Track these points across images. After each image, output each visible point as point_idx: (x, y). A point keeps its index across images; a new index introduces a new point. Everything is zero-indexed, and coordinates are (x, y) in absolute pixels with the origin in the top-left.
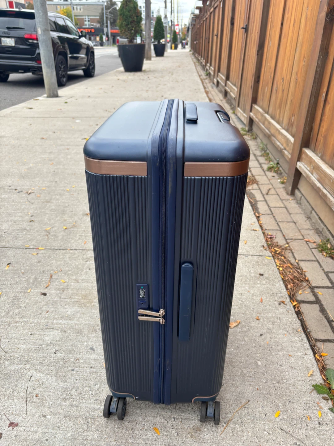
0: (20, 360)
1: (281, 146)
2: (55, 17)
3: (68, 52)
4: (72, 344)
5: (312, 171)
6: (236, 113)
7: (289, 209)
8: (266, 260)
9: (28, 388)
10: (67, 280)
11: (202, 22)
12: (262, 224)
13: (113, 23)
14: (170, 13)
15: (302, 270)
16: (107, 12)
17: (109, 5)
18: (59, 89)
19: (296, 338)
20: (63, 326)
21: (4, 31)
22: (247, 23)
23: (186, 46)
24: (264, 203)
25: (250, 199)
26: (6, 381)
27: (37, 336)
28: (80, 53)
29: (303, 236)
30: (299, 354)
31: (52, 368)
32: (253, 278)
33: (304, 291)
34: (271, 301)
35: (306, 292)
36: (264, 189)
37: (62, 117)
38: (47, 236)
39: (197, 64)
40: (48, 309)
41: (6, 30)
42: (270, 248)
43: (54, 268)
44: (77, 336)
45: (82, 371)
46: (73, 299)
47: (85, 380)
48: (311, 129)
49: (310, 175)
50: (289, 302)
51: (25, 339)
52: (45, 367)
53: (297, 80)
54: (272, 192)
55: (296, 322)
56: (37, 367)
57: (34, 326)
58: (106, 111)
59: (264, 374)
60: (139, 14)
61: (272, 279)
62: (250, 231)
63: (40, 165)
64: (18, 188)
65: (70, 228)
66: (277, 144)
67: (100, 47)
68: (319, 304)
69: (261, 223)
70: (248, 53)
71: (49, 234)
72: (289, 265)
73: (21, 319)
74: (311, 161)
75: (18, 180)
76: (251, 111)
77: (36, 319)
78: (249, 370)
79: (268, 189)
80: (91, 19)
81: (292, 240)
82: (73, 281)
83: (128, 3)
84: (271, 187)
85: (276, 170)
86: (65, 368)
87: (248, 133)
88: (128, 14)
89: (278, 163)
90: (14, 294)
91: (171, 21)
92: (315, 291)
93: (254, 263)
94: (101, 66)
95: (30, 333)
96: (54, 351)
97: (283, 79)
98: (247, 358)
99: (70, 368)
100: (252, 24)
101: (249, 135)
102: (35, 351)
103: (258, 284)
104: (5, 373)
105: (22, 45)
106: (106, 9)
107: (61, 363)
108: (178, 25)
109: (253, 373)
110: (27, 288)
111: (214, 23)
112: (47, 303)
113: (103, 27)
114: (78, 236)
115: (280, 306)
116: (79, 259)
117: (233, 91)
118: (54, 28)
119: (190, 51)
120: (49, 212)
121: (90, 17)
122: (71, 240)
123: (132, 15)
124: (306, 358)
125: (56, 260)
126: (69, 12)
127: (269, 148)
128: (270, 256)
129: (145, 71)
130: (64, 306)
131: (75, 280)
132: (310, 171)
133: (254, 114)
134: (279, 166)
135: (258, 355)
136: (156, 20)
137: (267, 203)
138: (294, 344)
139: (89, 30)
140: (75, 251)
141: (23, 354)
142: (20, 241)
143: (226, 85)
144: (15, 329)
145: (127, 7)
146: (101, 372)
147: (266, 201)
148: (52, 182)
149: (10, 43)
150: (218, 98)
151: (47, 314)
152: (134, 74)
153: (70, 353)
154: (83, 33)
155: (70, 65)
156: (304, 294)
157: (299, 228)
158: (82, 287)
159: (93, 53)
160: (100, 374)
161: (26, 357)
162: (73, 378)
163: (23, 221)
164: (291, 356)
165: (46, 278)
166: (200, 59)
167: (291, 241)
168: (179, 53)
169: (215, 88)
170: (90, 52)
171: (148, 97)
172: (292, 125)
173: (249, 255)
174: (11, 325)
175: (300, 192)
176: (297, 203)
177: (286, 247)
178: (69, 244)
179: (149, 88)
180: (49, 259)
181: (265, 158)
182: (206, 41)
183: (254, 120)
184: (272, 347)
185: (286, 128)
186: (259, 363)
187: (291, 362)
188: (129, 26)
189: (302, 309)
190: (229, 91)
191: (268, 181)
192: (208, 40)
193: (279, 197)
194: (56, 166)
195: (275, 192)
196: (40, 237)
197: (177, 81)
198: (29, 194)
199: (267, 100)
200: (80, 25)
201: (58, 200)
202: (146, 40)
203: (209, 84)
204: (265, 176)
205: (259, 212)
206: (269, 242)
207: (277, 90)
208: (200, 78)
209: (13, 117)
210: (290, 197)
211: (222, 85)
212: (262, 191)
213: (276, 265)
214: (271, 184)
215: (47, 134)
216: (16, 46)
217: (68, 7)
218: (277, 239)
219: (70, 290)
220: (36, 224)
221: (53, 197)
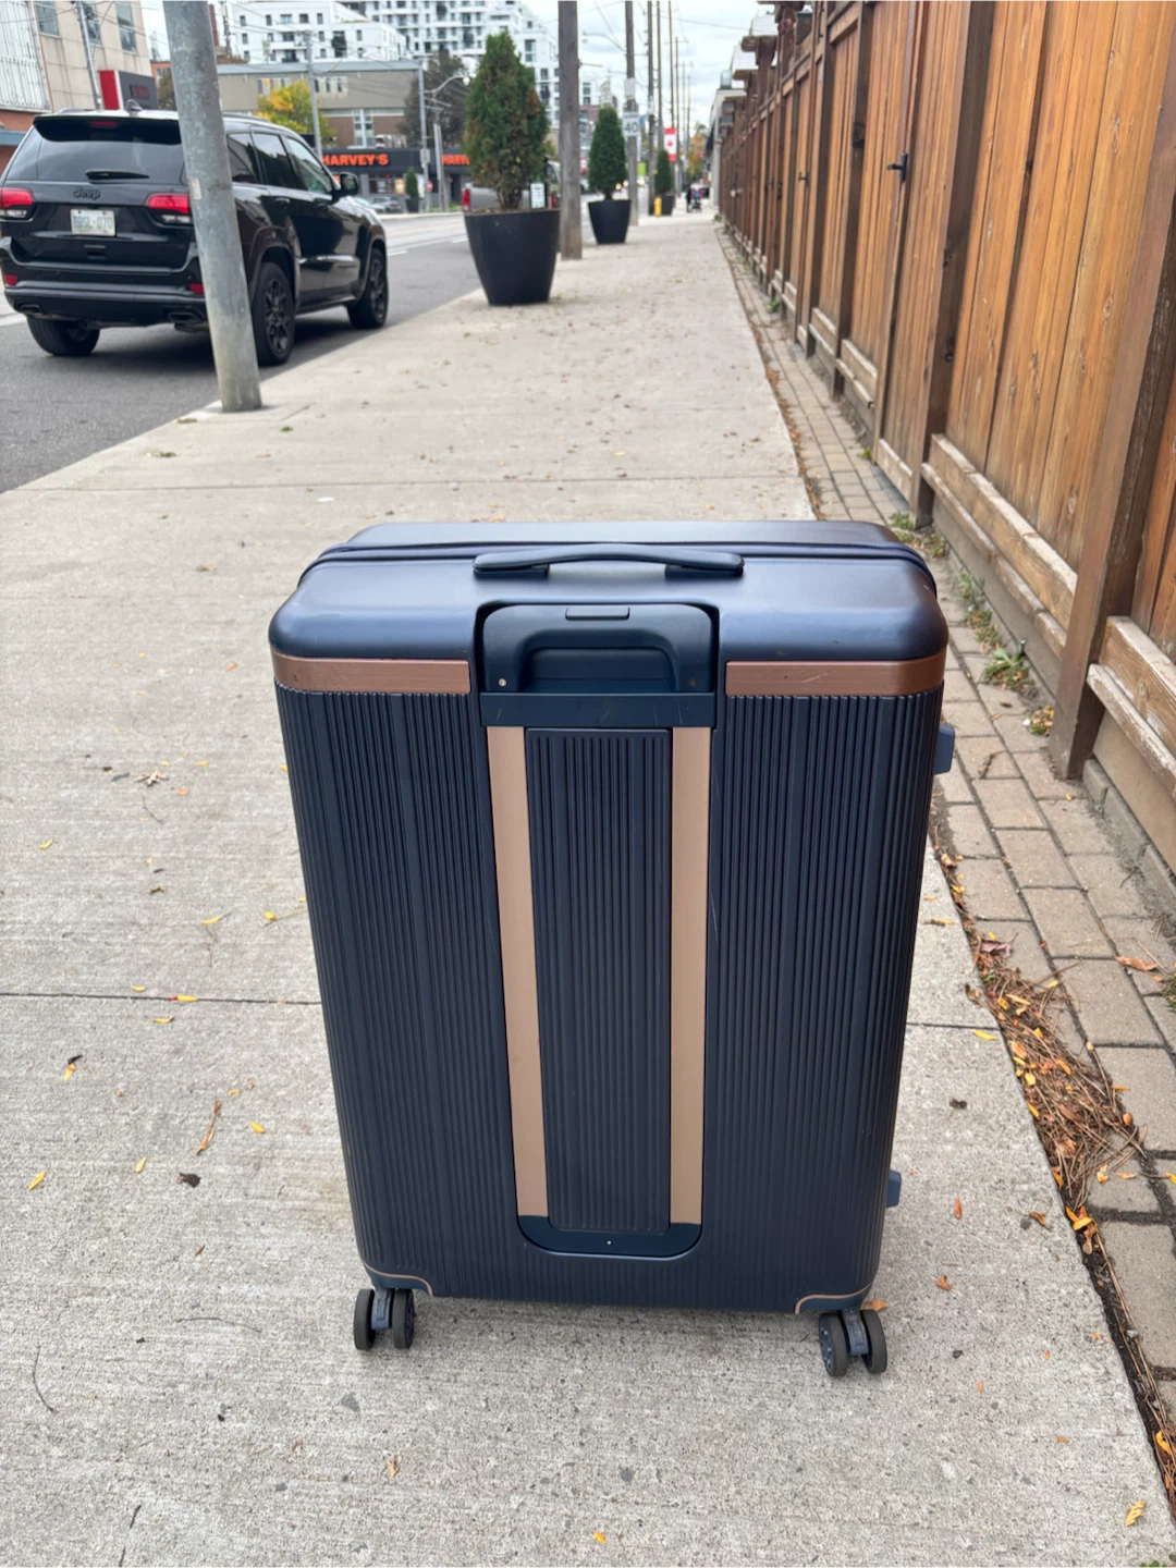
0: (102, 1442)
1: (1031, 598)
2: (250, 133)
3: (297, 251)
4: (281, 1382)
5: (1143, 704)
6: (873, 455)
7: (1060, 836)
8: (977, 1046)
9: (124, 1551)
10: (271, 1125)
11: (755, 125)
12: (965, 899)
13: (450, 133)
14: (646, 90)
15: (1110, 1083)
16: (430, 95)
17: (438, 71)
18: (263, 378)
19: (1086, 1368)
20: (253, 1307)
21: (80, 188)
22: (908, 151)
23: (704, 202)
24: (973, 809)
26: (51, 1526)
27: (159, 1346)
28: (337, 250)
29: (1112, 944)
30: (1096, 1432)
31: (210, 1478)
32: (930, 1118)
33: (1114, 1169)
34: (995, 1211)
35: (1125, 1176)
36: (974, 755)
37: (270, 486)
38: (208, 947)
39: (741, 267)
40: (202, 1241)
41: (87, 184)
42: (993, 993)
43: (228, 1075)
44: (299, 1348)
45: (312, 1491)
46: (291, 1200)
47: (322, 1528)
48: (1137, 551)
49: (1137, 718)
50: (1058, 1217)
51: (118, 1360)
52: (185, 1475)
53: (1083, 367)
54: (1002, 766)
55: (1087, 1299)
56: (156, 1472)
57: (153, 1306)
58: (423, 457)
59: (964, 1517)
60: (538, 109)
61: (997, 1122)
62: (921, 927)
63: (191, 670)
64: (115, 763)
65: (288, 917)
66: (1016, 588)
67: (406, 215)
68: (1170, 1224)
69: (961, 894)
70: (913, 252)
71: (216, 940)
72: (1061, 1063)
73: (109, 1280)
74: (1136, 670)
75: (116, 730)
76: (926, 458)
77: (160, 1282)
78: (911, 1500)
79: (987, 754)
80: (375, 118)
81: (1073, 962)
82: (292, 1129)
83: (500, 73)
84: (996, 747)
85: (1015, 678)
86: (253, 1477)
87: (917, 536)
88: (500, 109)
89: (1023, 655)
90: (87, 1177)
91: (651, 118)
92: (1155, 1172)
93: (935, 1056)
94: (411, 287)
95: (137, 1336)
96: (219, 1411)
97: (1035, 357)
98: (903, 1449)
99: (272, 1481)
100: (927, 155)
101: (919, 541)
102: (154, 1410)
103: (947, 1141)
104: (48, 1491)
105: (141, 231)
106: (426, 87)
107: (242, 1458)
108: (671, 131)
109: (924, 1510)
110: (131, 1155)
111: (795, 132)
112: (200, 1213)
113: (416, 145)
115: (1025, 1233)
117: (866, 379)
118: (248, 169)
119: (717, 218)
120: (216, 856)
121: (372, 115)
122: (287, 963)
123: (513, 114)
124: (1122, 1450)
125: (235, 1044)
126: (300, 98)
127: (990, 596)
128: (992, 1029)
129: (559, 301)
130: (258, 1228)
131: (297, 1122)
132: (1134, 705)
133: (936, 468)
134: (1026, 664)
135: (943, 1437)
136: (596, 115)
137: (982, 810)
138: (1079, 1392)
139: (371, 159)
140: (301, 1006)
141: (112, 1421)
142: (114, 970)
143: (839, 354)
144: (85, 1319)
145: (496, 88)
146: (378, 1497)
147: (978, 802)
148: (230, 735)
149: (100, 227)
150: (813, 399)
151: (199, 1258)
152: (521, 314)
153: (273, 1419)
154: (345, 180)
155: (302, 293)
156: (1115, 1183)
157: (1100, 915)
158: (321, 1152)
159: (381, 246)
160: (377, 1508)
161: (123, 1432)
162: (280, 1519)
163: (127, 890)
164: (1067, 1442)
165: (199, 1117)
166: (749, 249)
167: (1067, 963)
168: (676, 226)
169: (801, 359)
170: (371, 244)
171: (569, 398)
172: (1070, 525)
173: (916, 1024)
174: (74, 1303)
175: (1102, 770)
176: (1092, 811)
177: (1050, 991)
178: (281, 980)
179: (574, 365)
180: (211, 1041)
181: (979, 630)
182: (770, 194)
183: (938, 492)
184: (995, 1406)
185: (1050, 530)
186: (949, 1470)
187: (1063, 1465)
188: (502, 152)
189: (1107, 1242)
190: (850, 374)
191: (988, 723)
192: (775, 189)
193: (1028, 787)
194: (248, 675)
195: (1012, 767)
196: (182, 952)
197: (669, 336)
198: (150, 786)
199: (981, 423)
200: (338, 142)
201: (250, 806)
202: (561, 192)
203: (782, 343)
204: (978, 705)
205: (954, 848)
206: (989, 969)
207: (1014, 395)
208: (750, 321)
209: (109, 490)
210: (1067, 786)
211: (825, 353)
212: (966, 763)
213: (1014, 1063)
214: (999, 735)
215: (218, 552)
216: (119, 235)
217: (297, 82)
218: (1018, 956)
219: (279, 1164)
220: (170, 902)
221: (233, 798)
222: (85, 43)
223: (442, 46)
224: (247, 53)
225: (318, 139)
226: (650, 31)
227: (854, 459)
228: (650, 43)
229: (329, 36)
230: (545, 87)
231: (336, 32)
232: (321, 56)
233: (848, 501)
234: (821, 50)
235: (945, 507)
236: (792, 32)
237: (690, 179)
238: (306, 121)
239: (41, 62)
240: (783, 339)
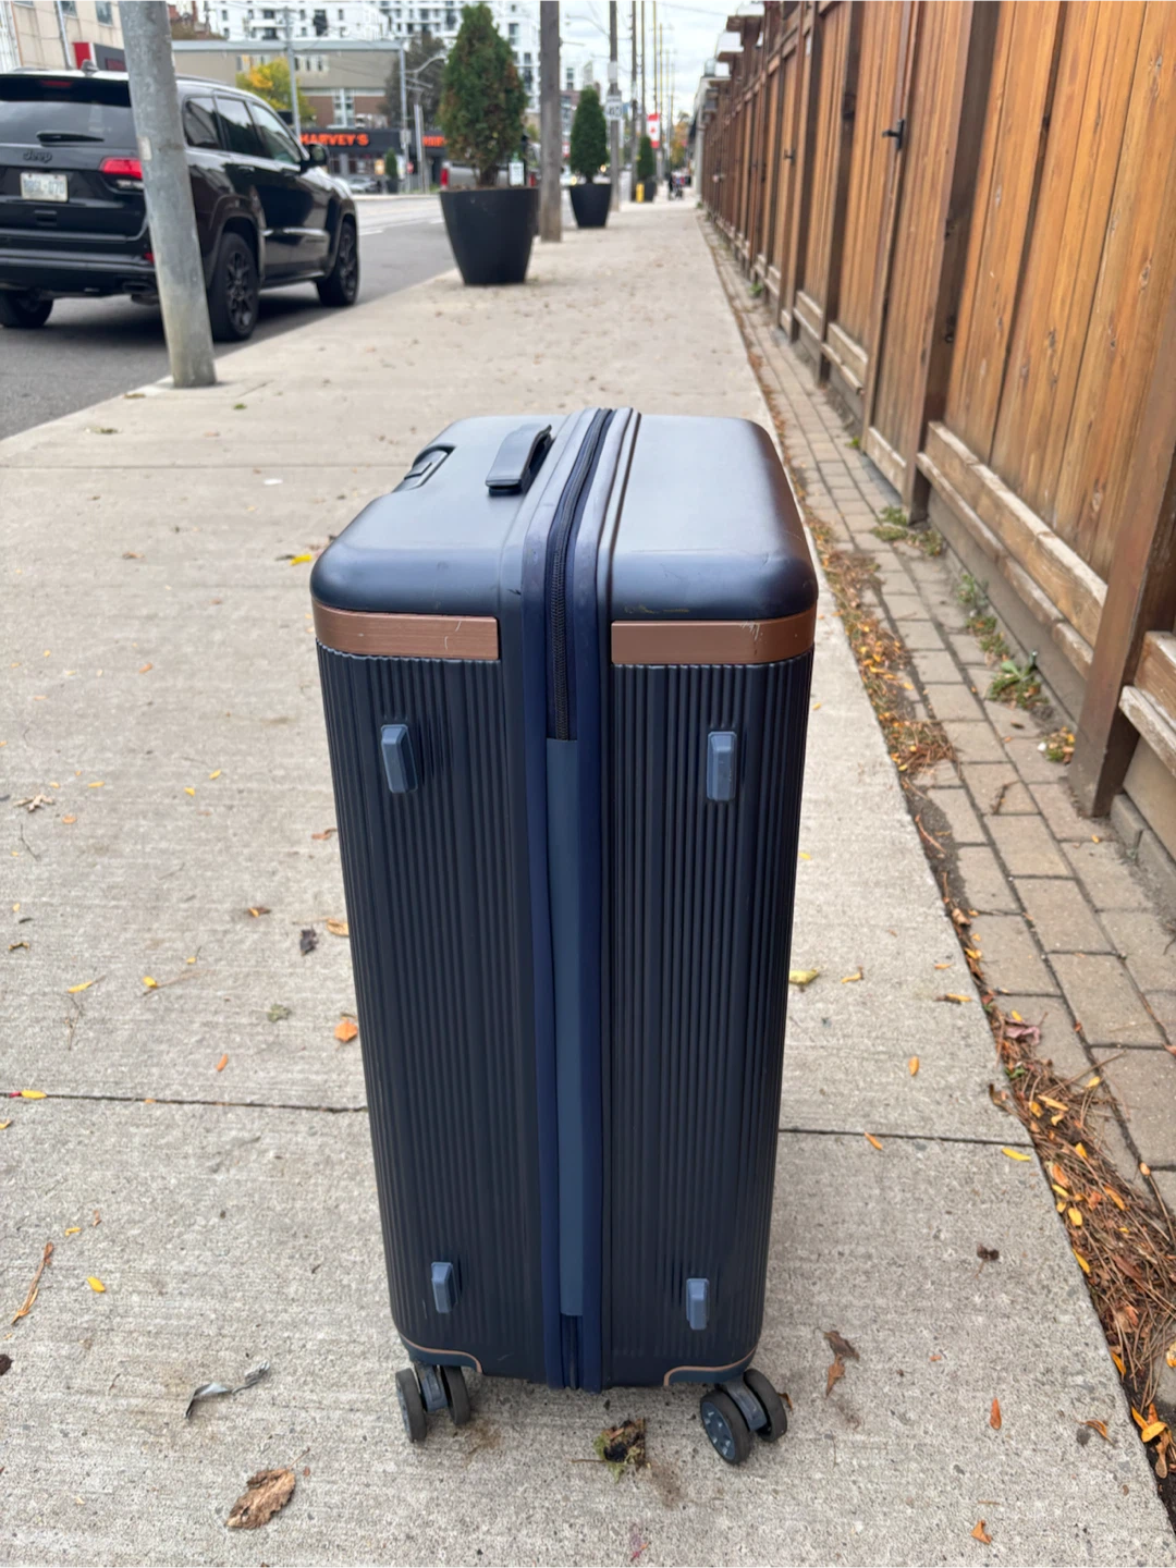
1: (1047, 605)
2: (212, 97)
3: (262, 222)
6: (862, 445)
7: (1089, 888)
8: (1007, 1169)
10: (113, 1281)
11: (739, 108)
12: (983, 967)
13: (430, 115)
14: (630, 76)
15: (1174, 1221)
16: (411, 76)
17: (420, 52)
18: (220, 354)
21: (31, 150)
22: (904, 116)
23: (687, 190)
24: (986, 852)
25: (925, 834)
28: (306, 222)
29: (1160, 1027)
32: (954, 1275)
34: (1043, 1417)
36: (985, 786)
37: (215, 467)
38: (70, 1022)
39: (723, 252)
40: (2, 1459)
41: (38, 146)
42: (1022, 1094)
43: (69, 1207)
46: (126, 1396)
50: (1123, 1425)
53: (1113, 344)
54: (1017, 800)
58: (382, 439)
60: (516, 83)
61: (1039, 1281)
62: (933, 1005)
63: (100, 673)
65: (172, 985)
66: (1030, 595)
67: (384, 196)
69: (977, 961)
70: (909, 226)
71: (81, 1014)
72: (1111, 1193)
75: (3, 743)
76: (922, 447)
79: (999, 784)
80: (356, 98)
81: (1116, 1052)
82: (141, 1286)
83: (477, 45)
84: (1009, 776)
85: (1027, 695)
87: (911, 532)
88: (476, 82)
89: (1034, 668)
91: (634, 103)
93: (956, 1184)
94: (385, 266)
97: (1052, 335)
100: (926, 119)
101: (914, 538)
103: (977, 1310)
105: (96, 197)
106: (408, 66)
108: (654, 117)
111: (781, 111)
112: (4, 1415)
113: (397, 126)
114: (196, 1026)
115: (1083, 1452)
116: (185, 1157)
117: (854, 364)
118: (212, 136)
119: (700, 206)
120: (97, 902)
121: (353, 94)
122: (164, 1047)
123: (490, 87)
125: (84, 1159)
126: (280, 76)
127: (995, 601)
128: (1024, 1145)
129: (536, 283)
130: (77, 1441)
131: (149, 1275)
133: (934, 458)
134: (1038, 679)
136: (577, 100)
137: (997, 853)
139: (351, 139)
140: (174, 1106)
143: (825, 338)
145: (473, 60)
147: (991, 843)
148: (133, 751)
149: (51, 192)
150: (798, 385)
152: (496, 295)
154: (314, 151)
155: (267, 267)
157: (1142, 989)
158: (174, 1322)
159: (351, 221)
165: (23, 1268)
166: (731, 235)
167: (1108, 1053)
168: (658, 213)
169: (785, 345)
170: (341, 218)
171: (540, 380)
172: (1095, 525)
173: (932, 1139)
175: (1136, 809)
176: (1123, 856)
177: (1091, 1092)
178: (154, 1071)
179: (547, 348)
180: (55, 1156)
181: (983, 639)
182: (753, 177)
183: (936, 484)
185: (1068, 529)
188: (479, 126)
190: (837, 359)
191: (998, 747)
192: (759, 172)
193: (1048, 826)
194: (163, 678)
195: (1028, 800)
196: (37, 1029)
197: (649, 319)
198: (33, 811)
199: (986, 410)
200: (317, 121)
201: (144, 839)
202: (541, 174)
203: (765, 329)
204: (985, 725)
205: (966, 900)
206: (1015, 1061)
207: (1026, 378)
208: (733, 307)
209: (40, 467)
210: (1093, 826)
211: (810, 337)
212: (976, 795)
213: (1054, 1193)
214: (1011, 762)
215: (150, 537)
216: (73, 200)
217: (277, 60)
218: (1048, 1044)
219: (117, 1340)
220: (32, 963)
221: (126, 829)
222: (57, 12)
223: (425, 27)
224: (226, 30)
225: (297, 117)
226: (634, 16)
227: (842, 449)
228: (633, 28)
229: (311, 14)
230: (528, 72)
231: (317, 11)
232: (301, 34)
233: (837, 493)
234: (809, 21)
235: (944, 502)
236: (778, 8)
237: (672, 166)
238: (286, 100)
239: (13, 31)
240: (766, 324)
